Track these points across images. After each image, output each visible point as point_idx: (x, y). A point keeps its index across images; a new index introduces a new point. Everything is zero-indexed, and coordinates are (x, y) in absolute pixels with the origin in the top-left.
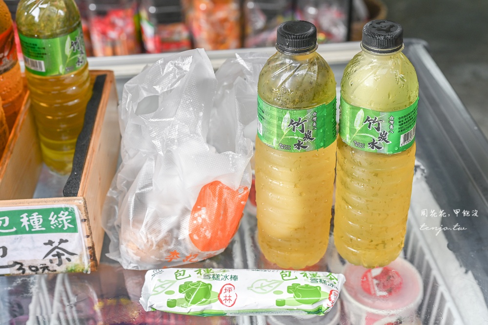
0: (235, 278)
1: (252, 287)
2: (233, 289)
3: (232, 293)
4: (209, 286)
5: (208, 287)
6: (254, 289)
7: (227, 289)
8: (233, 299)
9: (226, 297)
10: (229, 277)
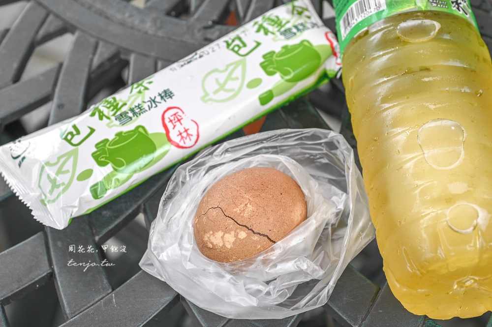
0: (167, 94)
1: (207, 94)
2: (180, 113)
3: (187, 123)
4: (141, 130)
5: (140, 133)
6: (212, 96)
7: (172, 118)
8: (193, 131)
9: (181, 134)
10: (158, 99)
